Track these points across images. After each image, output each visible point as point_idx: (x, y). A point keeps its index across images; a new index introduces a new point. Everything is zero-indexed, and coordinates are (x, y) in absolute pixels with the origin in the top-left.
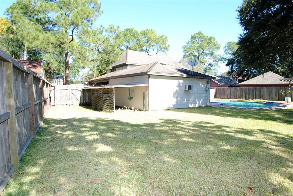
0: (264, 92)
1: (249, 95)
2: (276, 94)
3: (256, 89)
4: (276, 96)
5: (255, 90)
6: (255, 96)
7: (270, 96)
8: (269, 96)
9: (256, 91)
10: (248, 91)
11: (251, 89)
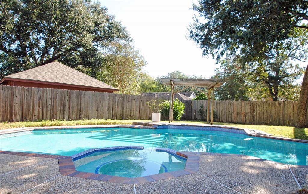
0: (88, 102)
1: (53, 108)
2: (109, 107)
3: (70, 94)
4: (109, 110)
5: (67, 98)
6: (69, 111)
7: (99, 111)
8: (97, 110)
9: (70, 98)
10: (49, 97)
11: (59, 94)
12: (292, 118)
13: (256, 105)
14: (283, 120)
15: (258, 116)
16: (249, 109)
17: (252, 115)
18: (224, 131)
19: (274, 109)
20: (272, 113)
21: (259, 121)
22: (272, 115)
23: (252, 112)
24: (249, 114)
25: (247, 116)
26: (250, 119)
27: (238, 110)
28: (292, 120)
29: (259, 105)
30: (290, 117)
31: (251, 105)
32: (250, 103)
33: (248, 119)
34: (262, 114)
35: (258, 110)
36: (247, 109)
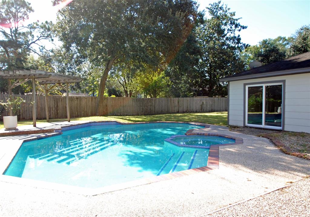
12: (85, 109)
13: (59, 100)
14: (80, 112)
15: (61, 110)
16: (53, 104)
17: (56, 109)
18: (98, 125)
19: (74, 103)
20: (72, 107)
21: (62, 114)
22: (72, 108)
23: (56, 106)
24: (53, 109)
25: (51, 111)
26: (54, 113)
27: (42, 105)
28: (86, 112)
29: (62, 100)
30: (84, 109)
31: (55, 100)
32: (54, 98)
33: (52, 114)
34: (65, 107)
35: (61, 104)
36: (51, 104)
